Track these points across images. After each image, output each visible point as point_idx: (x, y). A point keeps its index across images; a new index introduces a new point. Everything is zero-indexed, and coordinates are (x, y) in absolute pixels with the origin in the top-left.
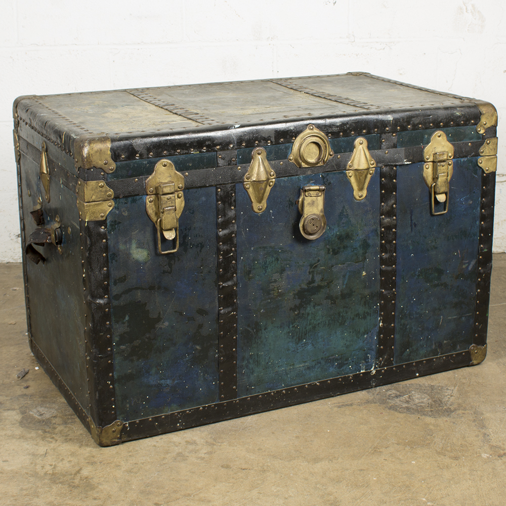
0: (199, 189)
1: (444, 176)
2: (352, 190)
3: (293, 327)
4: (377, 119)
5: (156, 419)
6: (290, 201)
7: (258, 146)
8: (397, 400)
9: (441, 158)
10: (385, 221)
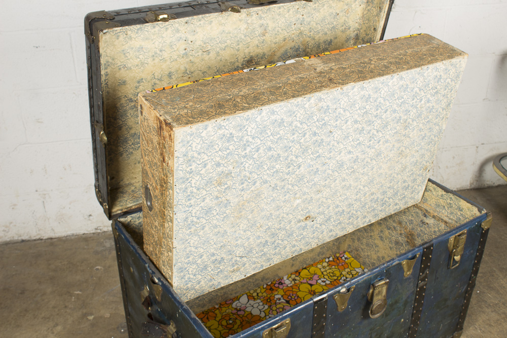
1: (462, 245)
2: (403, 271)
6: (363, 295)
10: (421, 284)
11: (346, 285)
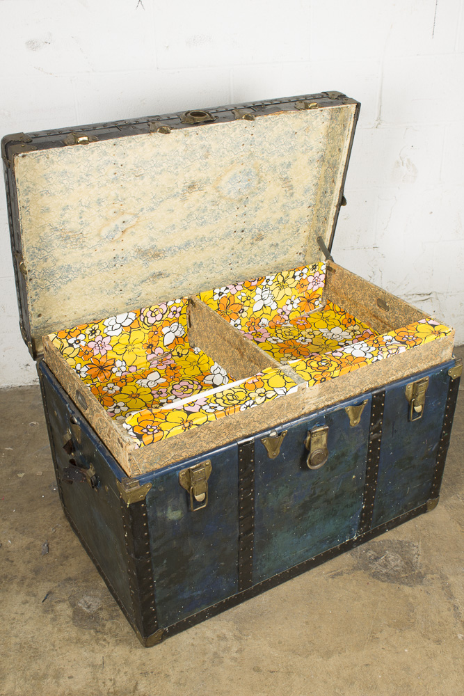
1: (422, 393)
2: (349, 421)
3: (297, 528)
6: (298, 440)
8: (377, 564)
10: (374, 436)
11: (276, 429)
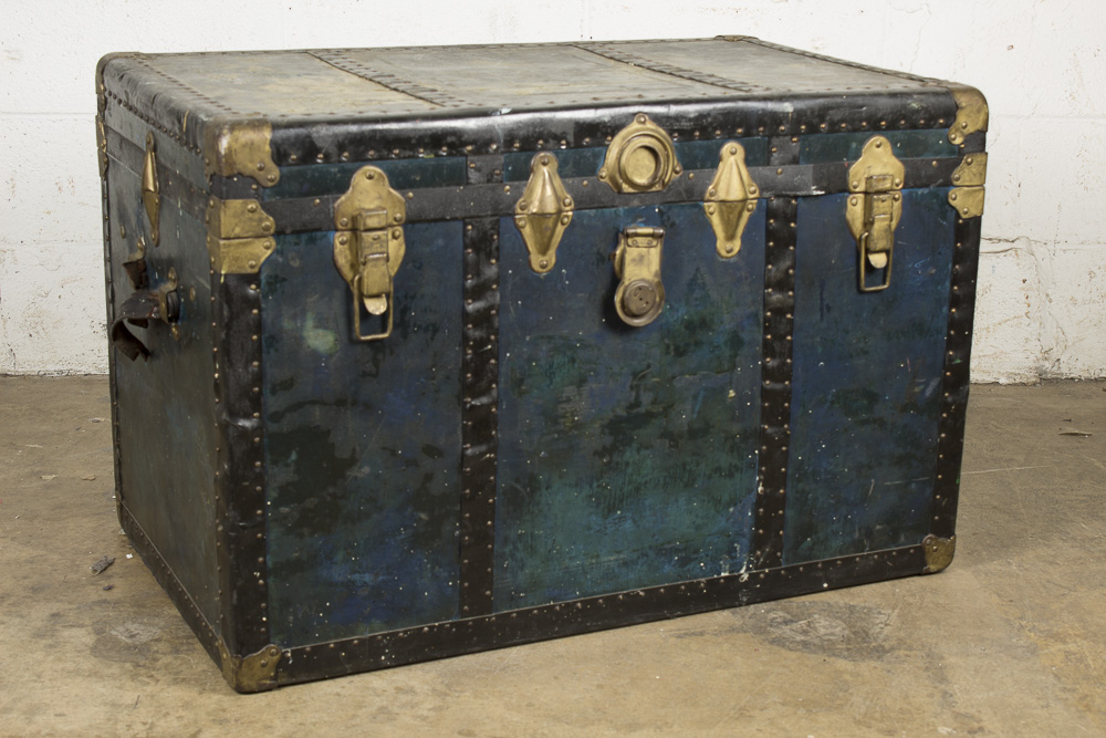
0: (433, 224)
1: (884, 220)
2: (714, 238)
3: (598, 486)
4: (763, 110)
5: (342, 646)
6: (598, 253)
7: (544, 149)
8: (786, 629)
9: (880, 186)
10: (774, 298)
